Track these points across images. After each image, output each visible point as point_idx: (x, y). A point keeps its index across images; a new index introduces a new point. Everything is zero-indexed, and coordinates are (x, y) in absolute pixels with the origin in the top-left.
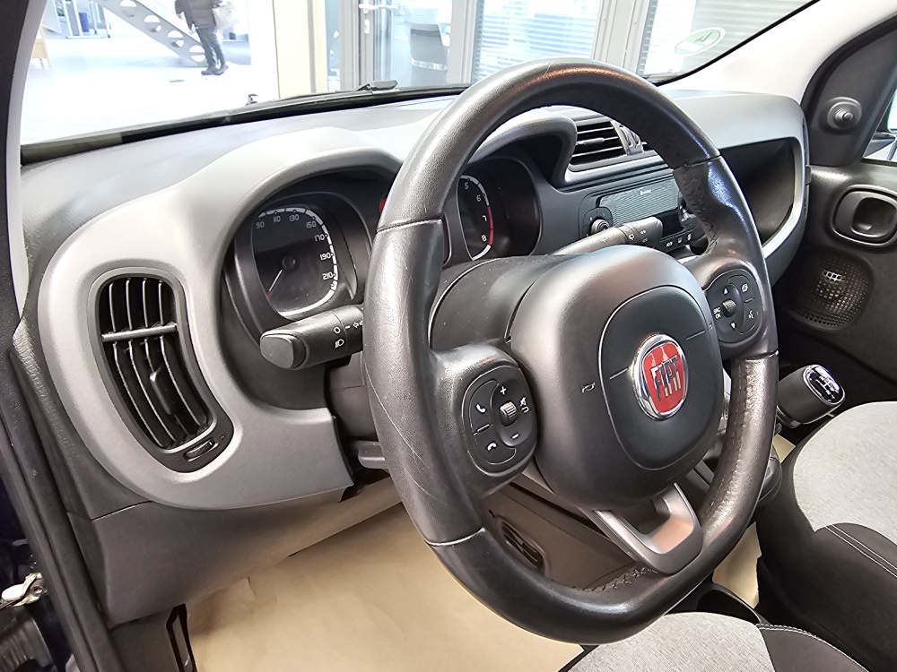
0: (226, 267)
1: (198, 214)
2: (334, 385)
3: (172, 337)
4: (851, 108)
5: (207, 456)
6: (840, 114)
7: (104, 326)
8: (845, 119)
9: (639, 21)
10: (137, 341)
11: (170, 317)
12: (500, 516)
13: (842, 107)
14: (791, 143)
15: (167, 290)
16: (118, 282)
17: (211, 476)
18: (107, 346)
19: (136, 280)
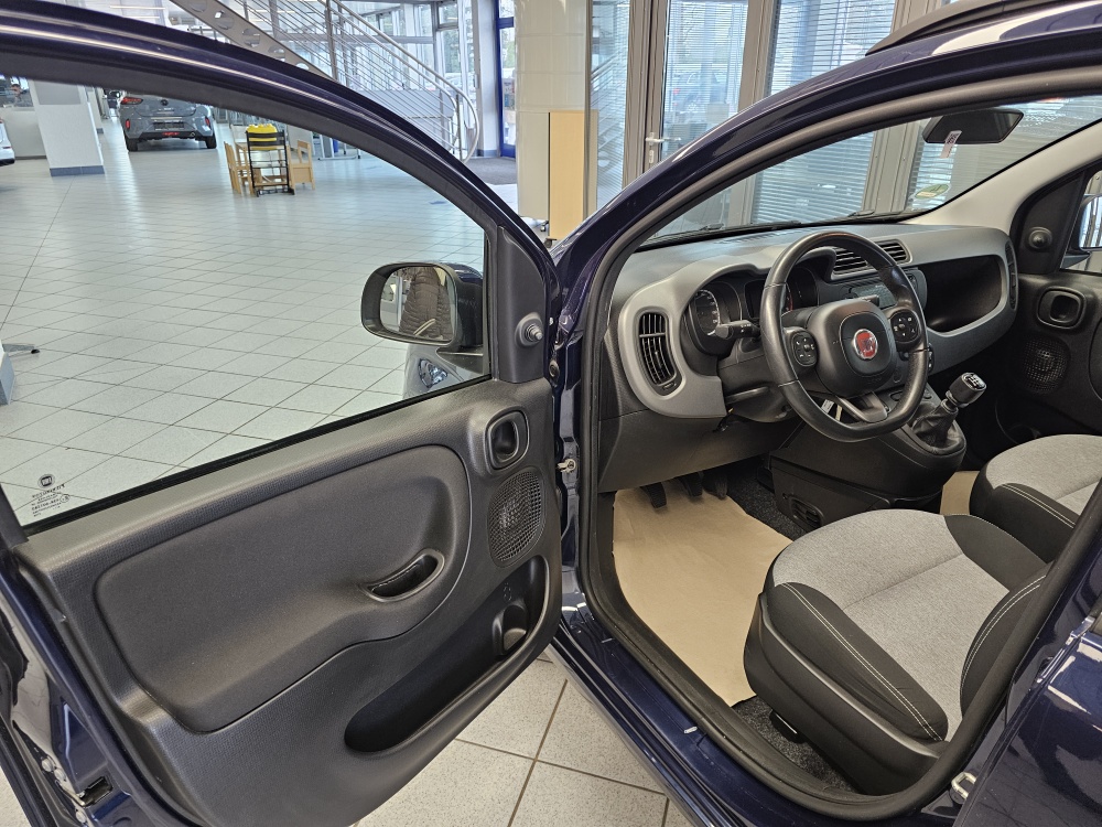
0: (686, 312)
1: (679, 289)
2: (721, 366)
3: (663, 338)
4: (1045, 235)
5: (672, 389)
6: (1037, 238)
7: (641, 332)
8: (1038, 243)
9: (907, 158)
10: (651, 338)
11: (663, 331)
12: (791, 495)
13: (1038, 235)
14: (995, 259)
15: (663, 319)
16: (646, 315)
17: (672, 399)
18: (641, 339)
19: (652, 315)
